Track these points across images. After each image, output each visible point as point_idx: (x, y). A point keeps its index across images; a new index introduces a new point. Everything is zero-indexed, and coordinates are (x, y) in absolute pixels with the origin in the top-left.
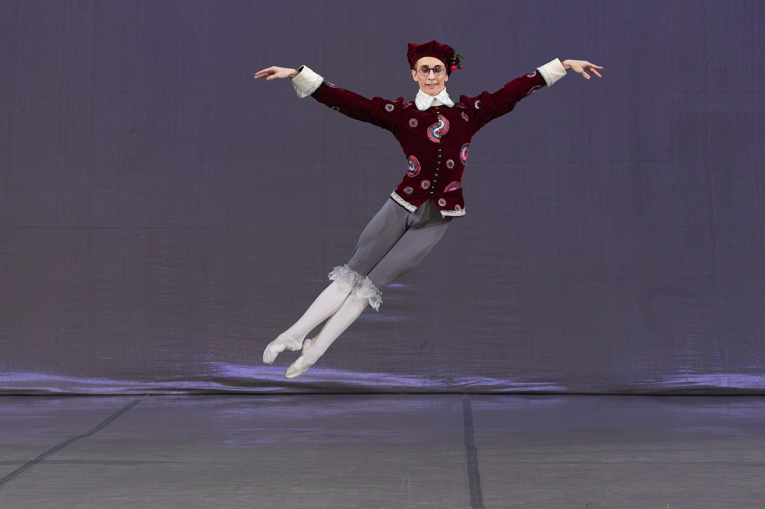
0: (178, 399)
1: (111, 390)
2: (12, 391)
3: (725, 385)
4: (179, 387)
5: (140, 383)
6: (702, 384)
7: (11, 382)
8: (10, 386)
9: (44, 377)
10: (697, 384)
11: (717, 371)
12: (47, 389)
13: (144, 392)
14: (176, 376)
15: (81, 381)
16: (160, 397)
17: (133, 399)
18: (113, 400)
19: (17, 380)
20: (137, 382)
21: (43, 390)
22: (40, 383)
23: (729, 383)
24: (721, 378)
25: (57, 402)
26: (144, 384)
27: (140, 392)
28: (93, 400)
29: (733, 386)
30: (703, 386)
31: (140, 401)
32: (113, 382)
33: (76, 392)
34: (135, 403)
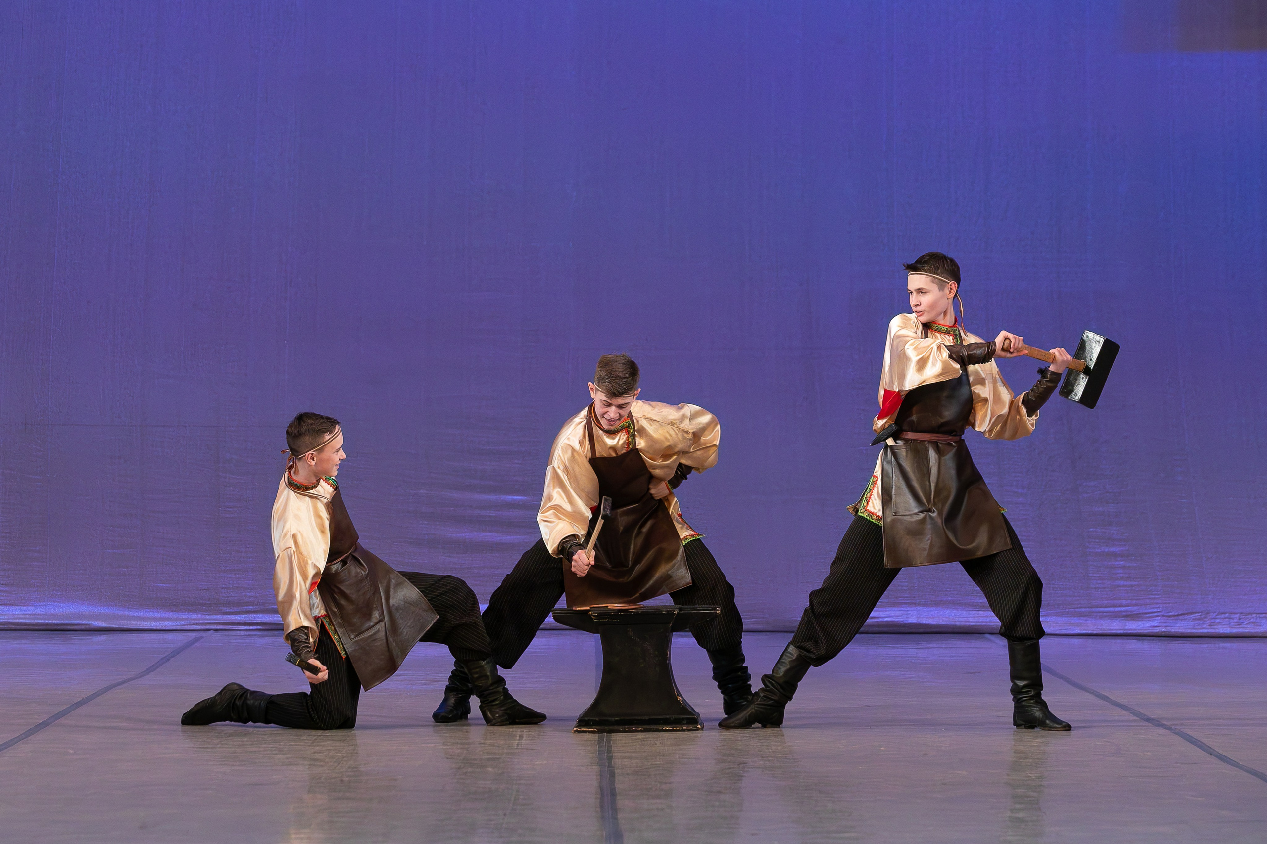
0: (250, 635)
1: (168, 624)
2: (47, 625)
3: (913, 620)
4: (251, 621)
5: (204, 616)
6: (886, 619)
7: (45, 614)
8: (45, 619)
9: (85, 609)
10: (880, 620)
11: (905, 603)
12: (87, 622)
13: (208, 627)
14: (247, 607)
15: (131, 613)
16: (227, 633)
17: (193, 635)
18: (170, 636)
19: (52, 611)
20: (199, 615)
21: (85, 625)
22: (81, 616)
23: (918, 617)
24: (909, 612)
25: (103, 638)
26: (208, 617)
27: (203, 627)
28: (146, 636)
29: (923, 622)
30: (886, 621)
31: (202, 637)
32: (171, 615)
33: (125, 627)
34: (197, 640)
